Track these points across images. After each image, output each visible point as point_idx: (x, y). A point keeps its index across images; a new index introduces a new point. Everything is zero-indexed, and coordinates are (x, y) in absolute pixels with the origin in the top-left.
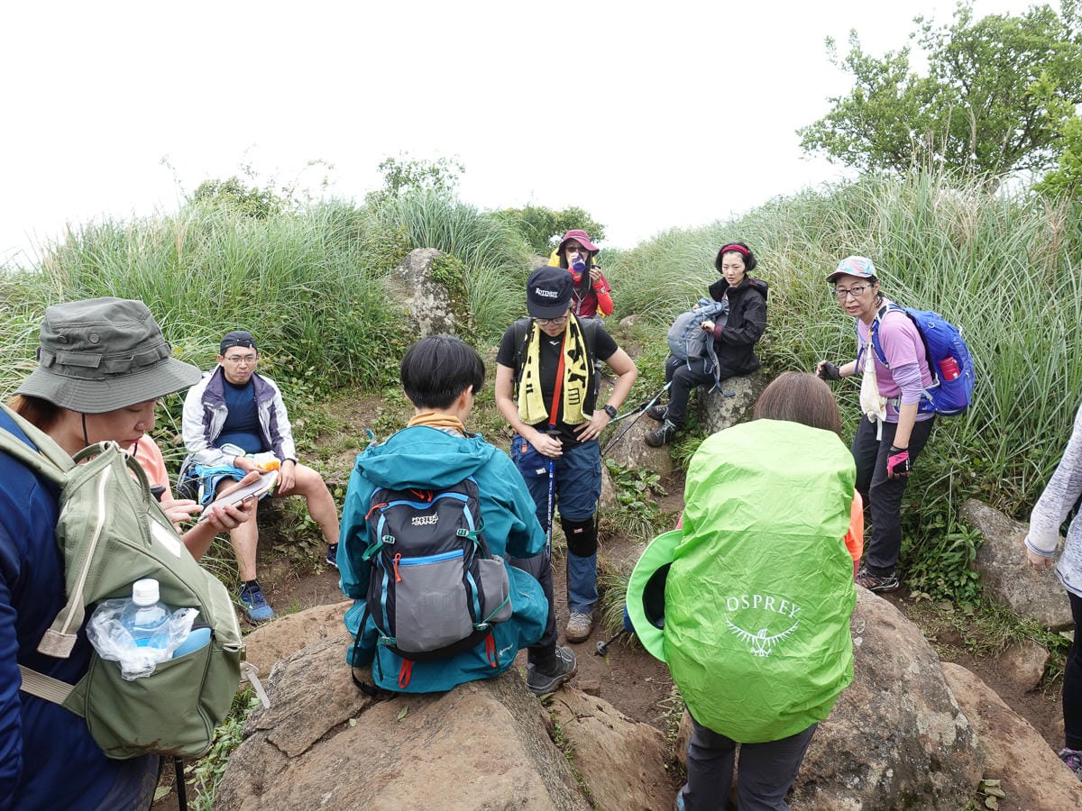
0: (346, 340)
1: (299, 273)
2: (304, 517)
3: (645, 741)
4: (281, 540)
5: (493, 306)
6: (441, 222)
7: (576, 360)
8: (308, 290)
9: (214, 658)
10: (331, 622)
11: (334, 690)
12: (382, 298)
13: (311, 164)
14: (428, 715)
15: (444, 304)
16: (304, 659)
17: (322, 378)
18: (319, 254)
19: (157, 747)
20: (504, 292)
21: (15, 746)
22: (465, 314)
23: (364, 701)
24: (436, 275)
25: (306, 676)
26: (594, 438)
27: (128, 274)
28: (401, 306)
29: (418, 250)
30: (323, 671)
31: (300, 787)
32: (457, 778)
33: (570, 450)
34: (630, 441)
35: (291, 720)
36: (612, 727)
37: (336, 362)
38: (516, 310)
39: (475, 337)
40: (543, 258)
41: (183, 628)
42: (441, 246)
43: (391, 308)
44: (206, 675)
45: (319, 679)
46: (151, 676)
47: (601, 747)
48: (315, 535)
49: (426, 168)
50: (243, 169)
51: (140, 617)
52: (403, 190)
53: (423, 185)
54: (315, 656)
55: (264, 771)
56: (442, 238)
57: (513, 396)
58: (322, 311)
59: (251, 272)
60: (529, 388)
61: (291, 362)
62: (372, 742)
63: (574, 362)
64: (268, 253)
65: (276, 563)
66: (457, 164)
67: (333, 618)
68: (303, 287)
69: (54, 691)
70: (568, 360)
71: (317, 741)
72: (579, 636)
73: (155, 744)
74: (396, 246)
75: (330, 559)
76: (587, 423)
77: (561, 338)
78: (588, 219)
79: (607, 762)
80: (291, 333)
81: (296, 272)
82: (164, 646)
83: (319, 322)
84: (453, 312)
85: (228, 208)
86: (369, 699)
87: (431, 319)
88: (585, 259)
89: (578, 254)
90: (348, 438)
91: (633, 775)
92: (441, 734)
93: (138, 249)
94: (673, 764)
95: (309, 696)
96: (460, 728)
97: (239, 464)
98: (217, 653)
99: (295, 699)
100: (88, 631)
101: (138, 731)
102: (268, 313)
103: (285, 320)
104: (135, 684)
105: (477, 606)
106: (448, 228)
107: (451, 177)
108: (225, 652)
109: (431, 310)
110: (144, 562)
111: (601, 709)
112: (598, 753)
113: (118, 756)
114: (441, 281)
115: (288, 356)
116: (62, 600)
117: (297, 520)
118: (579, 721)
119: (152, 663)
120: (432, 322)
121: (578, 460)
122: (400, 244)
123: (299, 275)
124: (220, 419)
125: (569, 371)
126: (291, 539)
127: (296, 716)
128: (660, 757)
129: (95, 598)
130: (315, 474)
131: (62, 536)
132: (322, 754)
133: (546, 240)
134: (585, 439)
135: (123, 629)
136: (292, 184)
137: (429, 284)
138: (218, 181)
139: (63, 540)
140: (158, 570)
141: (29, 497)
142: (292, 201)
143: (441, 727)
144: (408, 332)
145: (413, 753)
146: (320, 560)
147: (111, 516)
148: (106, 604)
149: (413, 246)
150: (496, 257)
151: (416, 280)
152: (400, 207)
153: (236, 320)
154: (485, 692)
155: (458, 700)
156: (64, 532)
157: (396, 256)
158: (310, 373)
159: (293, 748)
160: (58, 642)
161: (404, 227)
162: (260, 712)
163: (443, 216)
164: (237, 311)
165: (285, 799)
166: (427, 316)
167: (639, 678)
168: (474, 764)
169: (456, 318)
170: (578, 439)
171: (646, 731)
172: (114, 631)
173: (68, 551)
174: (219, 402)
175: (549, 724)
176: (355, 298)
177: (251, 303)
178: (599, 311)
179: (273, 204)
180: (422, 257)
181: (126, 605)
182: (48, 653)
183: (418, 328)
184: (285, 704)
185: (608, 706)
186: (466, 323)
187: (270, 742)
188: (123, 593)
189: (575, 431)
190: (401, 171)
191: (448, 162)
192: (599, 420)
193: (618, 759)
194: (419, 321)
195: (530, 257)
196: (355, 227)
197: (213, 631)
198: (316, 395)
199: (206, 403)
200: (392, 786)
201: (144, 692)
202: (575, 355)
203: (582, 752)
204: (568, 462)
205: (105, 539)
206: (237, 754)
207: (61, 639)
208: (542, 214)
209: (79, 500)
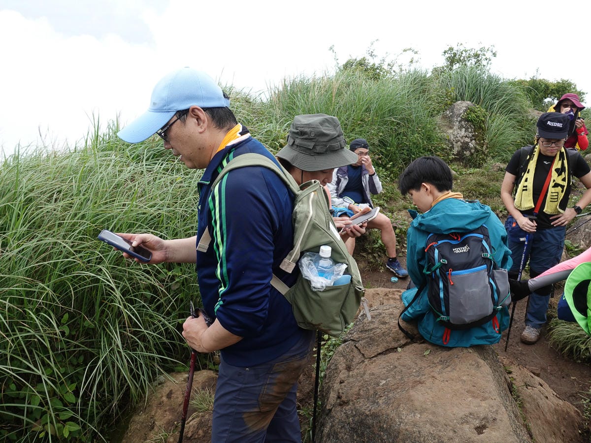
0: (411, 150)
1: (392, 111)
2: (378, 241)
3: (568, 413)
4: (365, 250)
5: (501, 138)
6: (476, 86)
7: (560, 174)
8: (395, 120)
9: (351, 291)
10: (387, 297)
11: (392, 331)
12: (435, 129)
13: (405, 51)
14: (441, 357)
15: (470, 135)
16: (378, 311)
17: (395, 169)
18: (403, 101)
19: (320, 327)
20: (509, 131)
21: (266, 305)
22: (482, 142)
23: (406, 341)
24: (469, 117)
25: (378, 320)
26: (563, 225)
27: (309, 106)
28: (445, 134)
29: (460, 102)
30: (387, 319)
31: (370, 374)
32: (456, 395)
33: (545, 230)
34: (584, 231)
35: (368, 340)
36: (547, 398)
37: (404, 161)
38: (516, 142)
39: (487, 156)
40: (538, 112)
41: (340, 271)
42: (474, 100)
43: (439, 134)
44: (346, 299)
45: (384, 323)
46: (323, 291)
47: (539, 406)
48: (382, 251)
49: (472, 53)
50: (369, 53)
51: (322, 263)
52: (456, 66)
53: (468, 64)
54: (384, 311)
55: (352, 360)
56: (475, 97)
57: (513, 191)
58: (401, 133)
59: (367, 109)
60: (525, 188)
61: (380, 159)
62: (409, 362)
63: (558, 176)
64: (377, 99)
65: (361, 261)
66: (492, 52)
67: (388, 296)
68: (393, 119)
69: (282, 288)
70: (554, 175)
71: (380, 354)
72: (530, 340)
73: (319, 325)
74: (447, 99)
75: (388, 265)
76: (561, 215)
77: (552, 159)
78: (574, 88)
79: (542, 416)
80: (383, 143)
81: (389, 110)
82: (330, 279)
83: (398, 138)
84: (475, 140)
85: (360, 74)
86: (409, 340)
87: (461, 143)
88: (574, 113)
89: (570, 109)
90: (405, 203)
91: (558, 430)
92: (449, 369)
93: (314, 94)
94: (586, 432)
95: (379, 331)
96: (460, 369)
97: (351, 208)
98: (352, 290)
99: (371, 330)
100: (299, 264)
101: (313, 317)
102: (372, 131)
103: (381, 136)
104: (315, 293)
105: (496, 296)
106: (480, 90)
107: (486, 60)
108: (356, 290)
109: (462, 137)
110: (327, 237)
111: (541, 386)
112: (537, 409)
113: (302, 326)
114: (471, 121)
115: (379, 155)
116: (292, 247)
117: (374, 242)
118: (527, 388)
119: (324, 285)
120: (461, 144)
121: (549, 237)
122: (449, 98)
123: (392, 112)
124: (344, 183)
125: (554, 181)
126: (370, 251)
127: (371, 338)
128: (577, 425)
129: (304, 250)
130: (388, 219)
131: (294, 217)
132: (381, 360)
133: (541, 100)
134: (557, 225)
135: (314, 266)
136: (393, 62)
137: (463, 123)
138: (356, 59)
139: (295, 220)
140: (332, 242)
141: (284, 197)
142: (392, 71)
143: (449, 366)
144: (446, 149)
145: (432, 374)
146: (383, 265)
147: (315, 213)
148: (308, 253)
149: (457, 100)
150: (508, 108)
151: (456, 119)
152: (453, 76)
153: (356, 134)
154: (476, 354)
155: (461, 354)
156: (296, 216)
157: (446, 105)
158: (389, 166)
159: (367, 354)
160: (288, 266)
161: (453, 88)
162: (353, 332)
163: (478, 82)
164: (357, 129)
165: (362, 377)
166: (459, 141)
167: (567, 375)
168: (466, 390)
169: (476, 143)
170: (552, 224)
171: (569, 407)
172: (310, 266)
173: (296, 225)
174: (345, 175)
175: (509, 383)
176: (420, 127)
177: (365, 126)
178: (577, 147)
179: (382, 73)
180: (462, 106)
181: (316, 256)
182: (283, 269)
183: (453, 147)
184: (366, 331)
185: (546, 385)
186: (482, 147)
187: (357, 347)
188: (315, 250)
189: (551, 218)
190: (456, 56)
191: (486, 50)
192: (568, 214)
193: (549, 417)
194: (454, 143)
195: (530, 110)
196: (426, 87)
197: (352, 278)
198: (391, 178)
199: (338, 175)
200: (419, 387)
201: (318, 298)
202: (560, 172)
203: (527, 406)
204: (542, 236)
205: (312, 223)
206: (340, 348)
207: (289, 264)
208: (541, 84)
209: (303, 203)
